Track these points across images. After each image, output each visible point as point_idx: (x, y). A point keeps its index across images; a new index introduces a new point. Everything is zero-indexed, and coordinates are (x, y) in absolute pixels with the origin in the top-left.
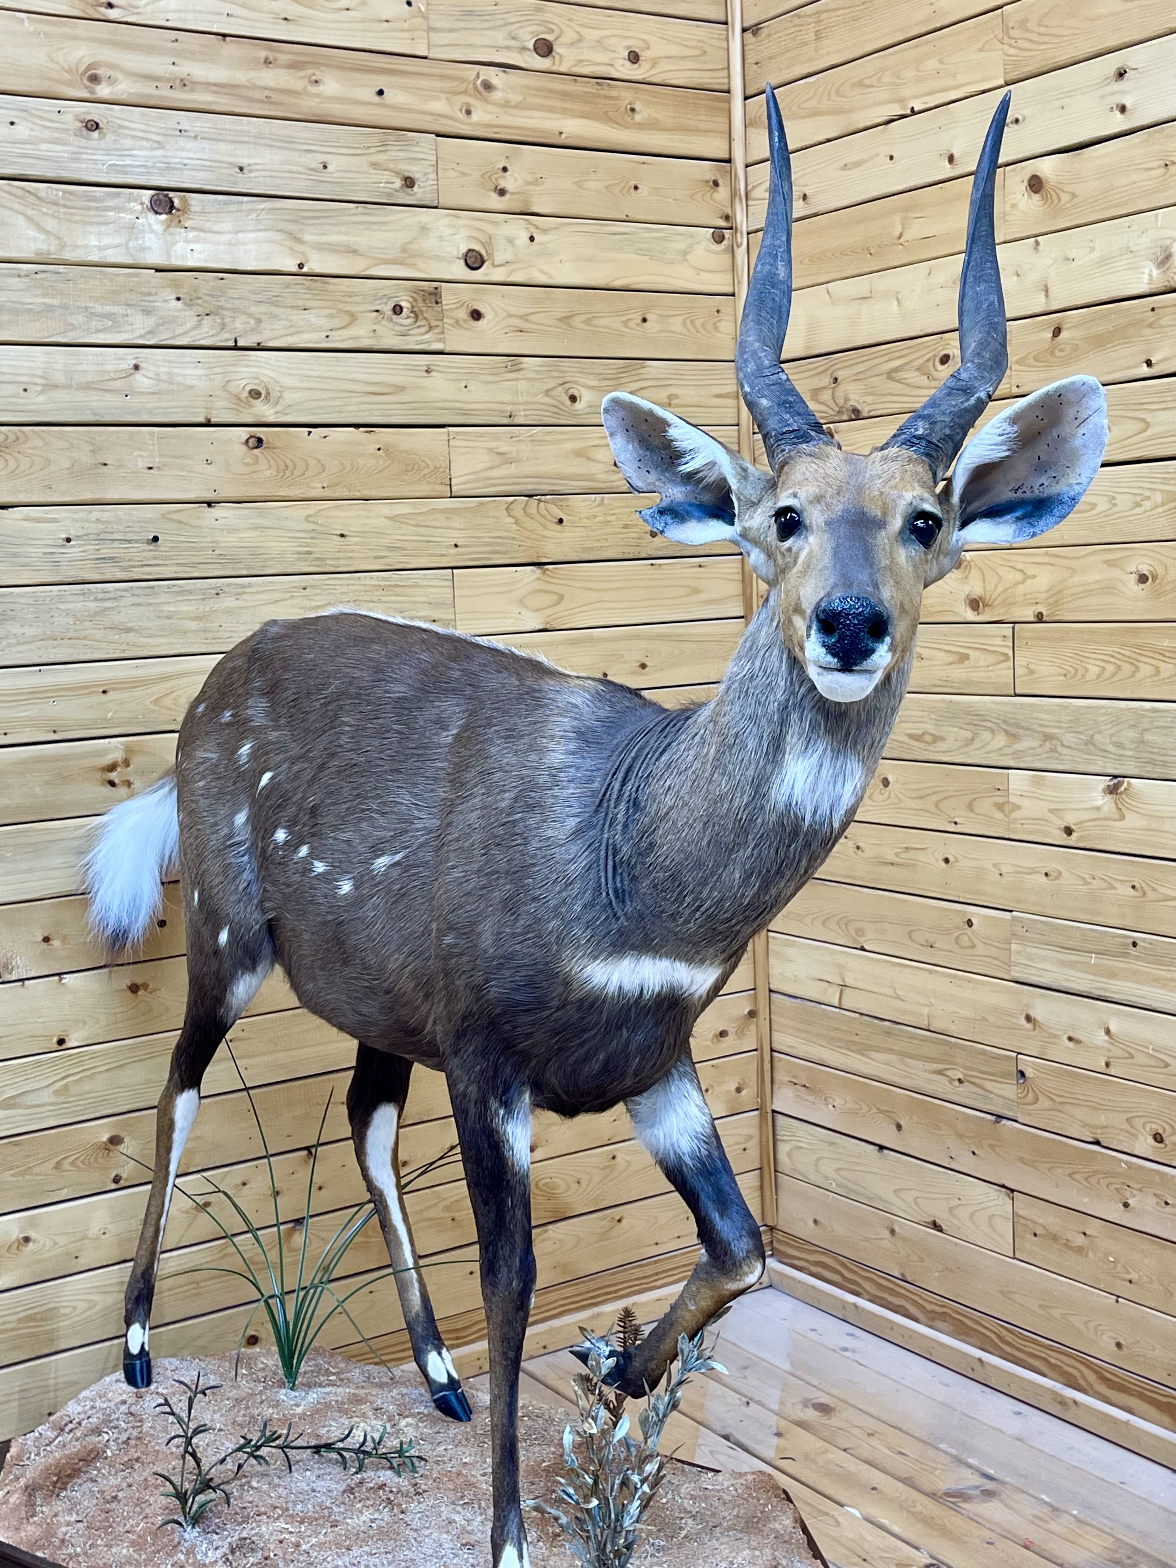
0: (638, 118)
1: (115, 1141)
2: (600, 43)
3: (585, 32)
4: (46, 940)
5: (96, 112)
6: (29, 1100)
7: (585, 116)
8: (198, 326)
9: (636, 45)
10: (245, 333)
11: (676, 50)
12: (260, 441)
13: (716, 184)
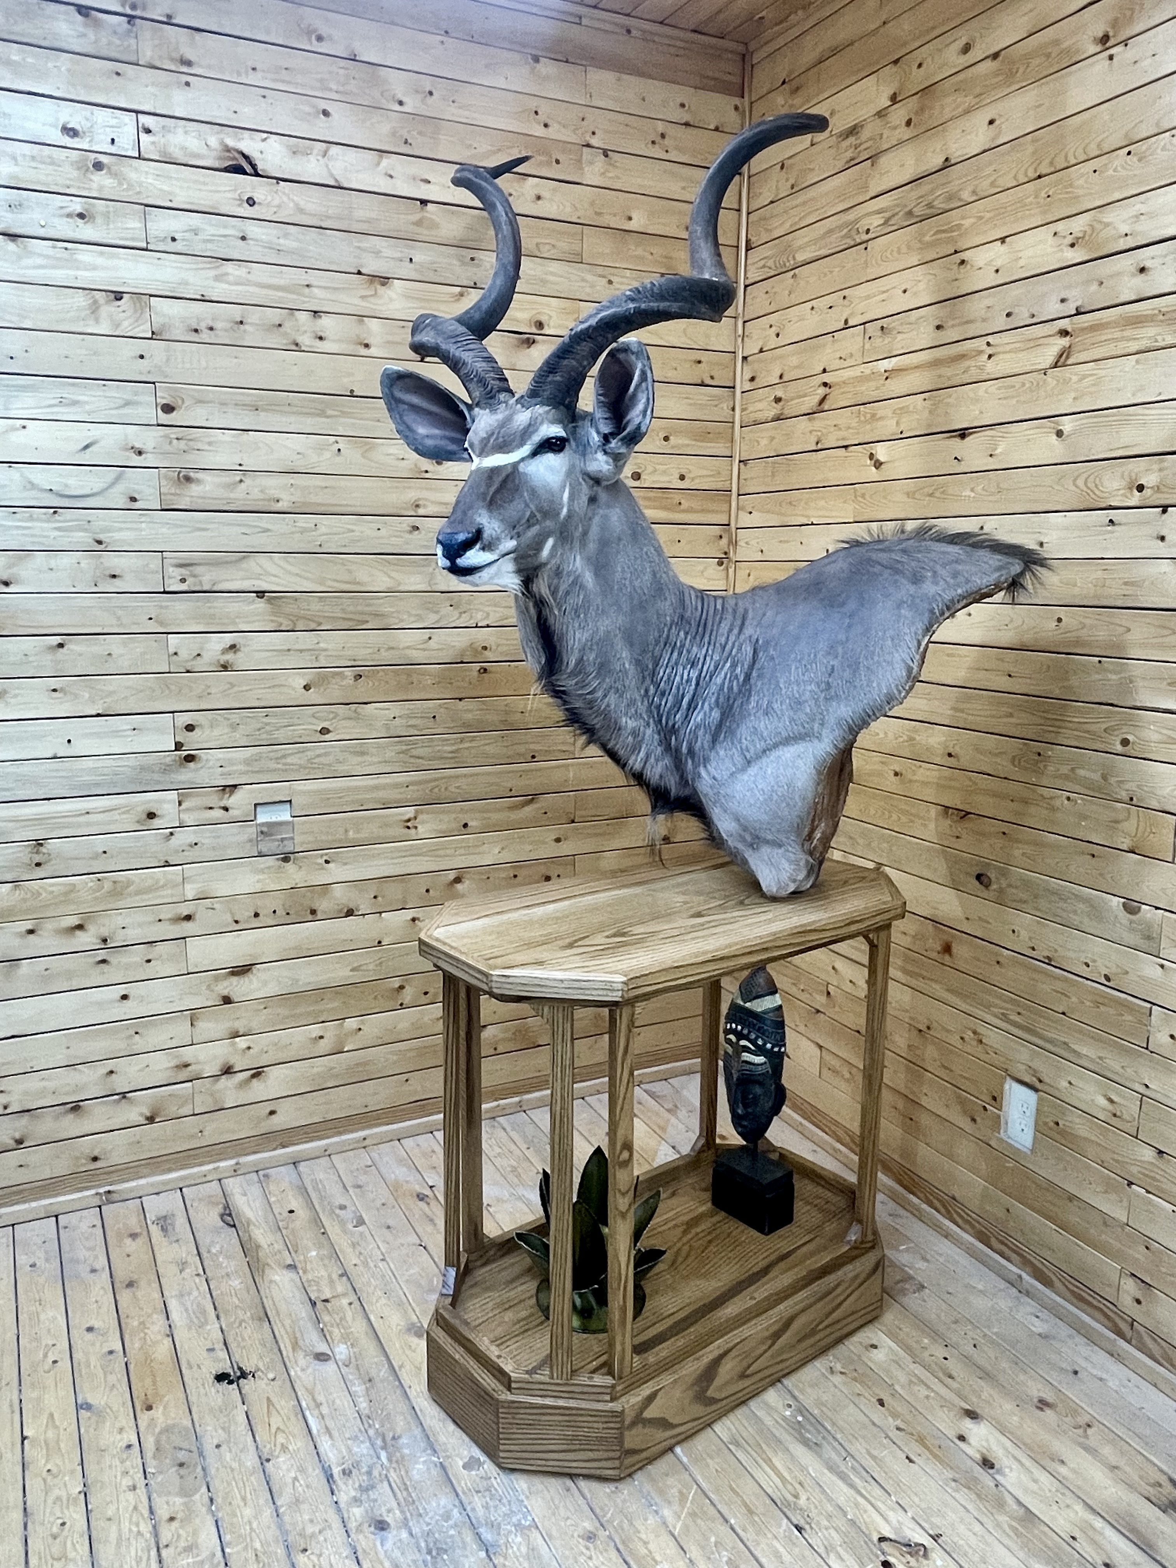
0: (682, 507)
1: (402, 987)
2: (664, 472)
3: (658, 467)
4: (375, 897)
5: (417, 521)
6: (364, 967)
7: (655, 508)
8: (460, 616)
9: (683, 472)
10: (482, 620)
11: (705, 472)
12: (485, 670)
13: (721, 537)
